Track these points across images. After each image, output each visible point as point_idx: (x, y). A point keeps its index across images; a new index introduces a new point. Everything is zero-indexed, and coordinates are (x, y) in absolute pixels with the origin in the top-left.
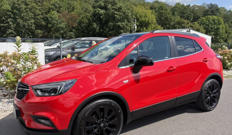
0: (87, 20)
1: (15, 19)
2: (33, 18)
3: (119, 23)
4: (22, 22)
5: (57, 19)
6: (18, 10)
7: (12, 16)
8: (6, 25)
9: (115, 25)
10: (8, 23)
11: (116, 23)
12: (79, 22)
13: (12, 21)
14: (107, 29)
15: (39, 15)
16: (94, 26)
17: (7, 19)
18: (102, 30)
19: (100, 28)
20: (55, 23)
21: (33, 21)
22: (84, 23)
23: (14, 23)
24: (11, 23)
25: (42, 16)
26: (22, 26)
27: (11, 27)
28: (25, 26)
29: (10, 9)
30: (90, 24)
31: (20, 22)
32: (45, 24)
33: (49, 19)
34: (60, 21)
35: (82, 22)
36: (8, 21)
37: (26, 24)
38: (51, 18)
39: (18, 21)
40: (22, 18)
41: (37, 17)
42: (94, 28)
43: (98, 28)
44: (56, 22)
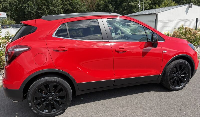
0: (103, 2)
1: (48, 6)
2: (61, 4)
3: (131, 3)
4: (53, 9)
5: (80, 3)
7: (46, 4)
8: (42, 11)
9: (128, 5)
11: (129, 3)
12: (97, 5)
13: (46, 8)
14: (121, 9)
16: (109, 7)
17: (42, 6)
18: (116, 10)
21: (61, 6)
22: (101, 5)
23: (47, 9)
24: (45, 10)
25: (68, 2)
26: (53, 11)
27: (46, 13)
28: (56, 11)
30: (106, 6)
31: (52, 9)
32: (71, 8)
33: (74, 4)
34: (82, 5)
35: (99, 4)
36: (43, 8)
38: (75, 2)
39: (50, 7)
40: (53, 5)
41: (65, 3)
42: (110, 9)
43: (113, 8)
44: (79, 6)
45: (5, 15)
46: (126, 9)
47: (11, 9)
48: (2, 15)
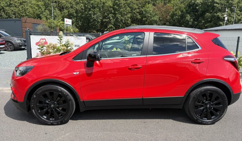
0: (180, 12)
1: (115, 14)
2: (130, 12)
3: (218, 14)
4: (120, 17)
5: (151, 12)
6: (118, 5)
7: (113, 11)
8: (107, 20)
9: (213, 17)
10: (109, 18)
11: (215, 14)
12: (171, 14)
13: (113, 16)
14: (203, 21)
15: (136, 9)
16: (187, 18)
17: (108, 14)
18: (196, 22)
19: (194, 20)
20: (149, 17)
21: (129, 15)
22: (176, 15)
23: (114, 18)
24: (111, 18)
25: (138, 10)
26: (120, 20)
27: (111, 22)
28: (122, 20)
29: (112, 6)
30: (183, 16)
31: (119, 17)
32: (140, 18)
33: (144, 12)
34: (154, 14)
35: (175, 14)
36: (109, 17)
37: (123, 19)
38: (145, 11)
39: (117, 16)
40: (121, 13)
41: (134, 11)
42: (187, 20)
43: (192, 20)
44: (150, 15)
45: (70, 22)
46: (210, 22)
47: (76, 17)
48: (68, 22)
